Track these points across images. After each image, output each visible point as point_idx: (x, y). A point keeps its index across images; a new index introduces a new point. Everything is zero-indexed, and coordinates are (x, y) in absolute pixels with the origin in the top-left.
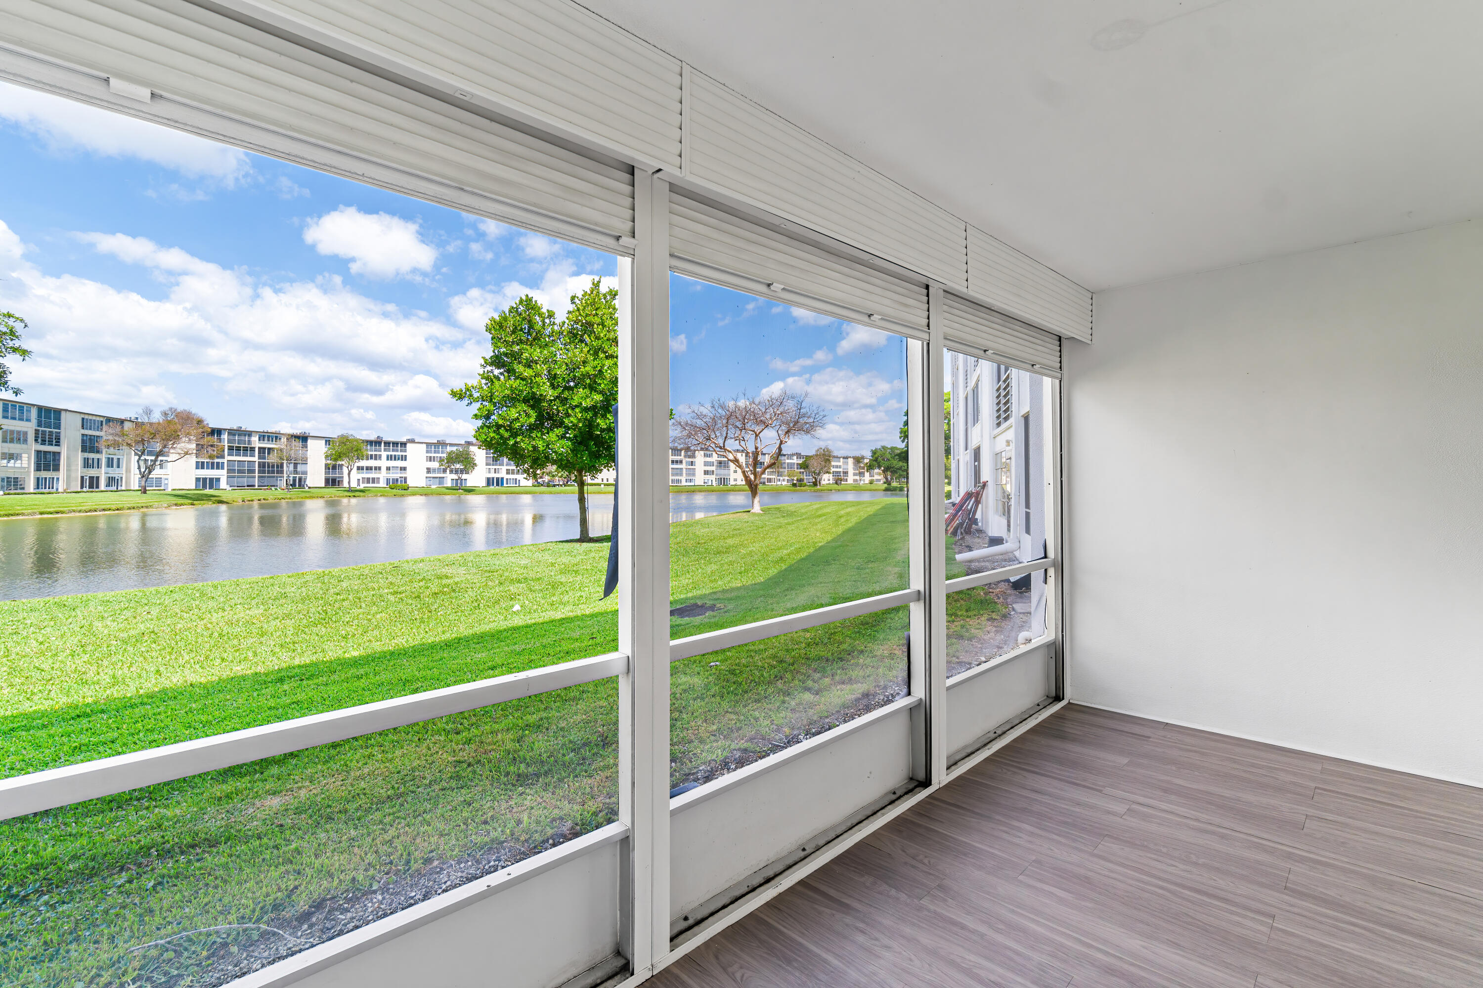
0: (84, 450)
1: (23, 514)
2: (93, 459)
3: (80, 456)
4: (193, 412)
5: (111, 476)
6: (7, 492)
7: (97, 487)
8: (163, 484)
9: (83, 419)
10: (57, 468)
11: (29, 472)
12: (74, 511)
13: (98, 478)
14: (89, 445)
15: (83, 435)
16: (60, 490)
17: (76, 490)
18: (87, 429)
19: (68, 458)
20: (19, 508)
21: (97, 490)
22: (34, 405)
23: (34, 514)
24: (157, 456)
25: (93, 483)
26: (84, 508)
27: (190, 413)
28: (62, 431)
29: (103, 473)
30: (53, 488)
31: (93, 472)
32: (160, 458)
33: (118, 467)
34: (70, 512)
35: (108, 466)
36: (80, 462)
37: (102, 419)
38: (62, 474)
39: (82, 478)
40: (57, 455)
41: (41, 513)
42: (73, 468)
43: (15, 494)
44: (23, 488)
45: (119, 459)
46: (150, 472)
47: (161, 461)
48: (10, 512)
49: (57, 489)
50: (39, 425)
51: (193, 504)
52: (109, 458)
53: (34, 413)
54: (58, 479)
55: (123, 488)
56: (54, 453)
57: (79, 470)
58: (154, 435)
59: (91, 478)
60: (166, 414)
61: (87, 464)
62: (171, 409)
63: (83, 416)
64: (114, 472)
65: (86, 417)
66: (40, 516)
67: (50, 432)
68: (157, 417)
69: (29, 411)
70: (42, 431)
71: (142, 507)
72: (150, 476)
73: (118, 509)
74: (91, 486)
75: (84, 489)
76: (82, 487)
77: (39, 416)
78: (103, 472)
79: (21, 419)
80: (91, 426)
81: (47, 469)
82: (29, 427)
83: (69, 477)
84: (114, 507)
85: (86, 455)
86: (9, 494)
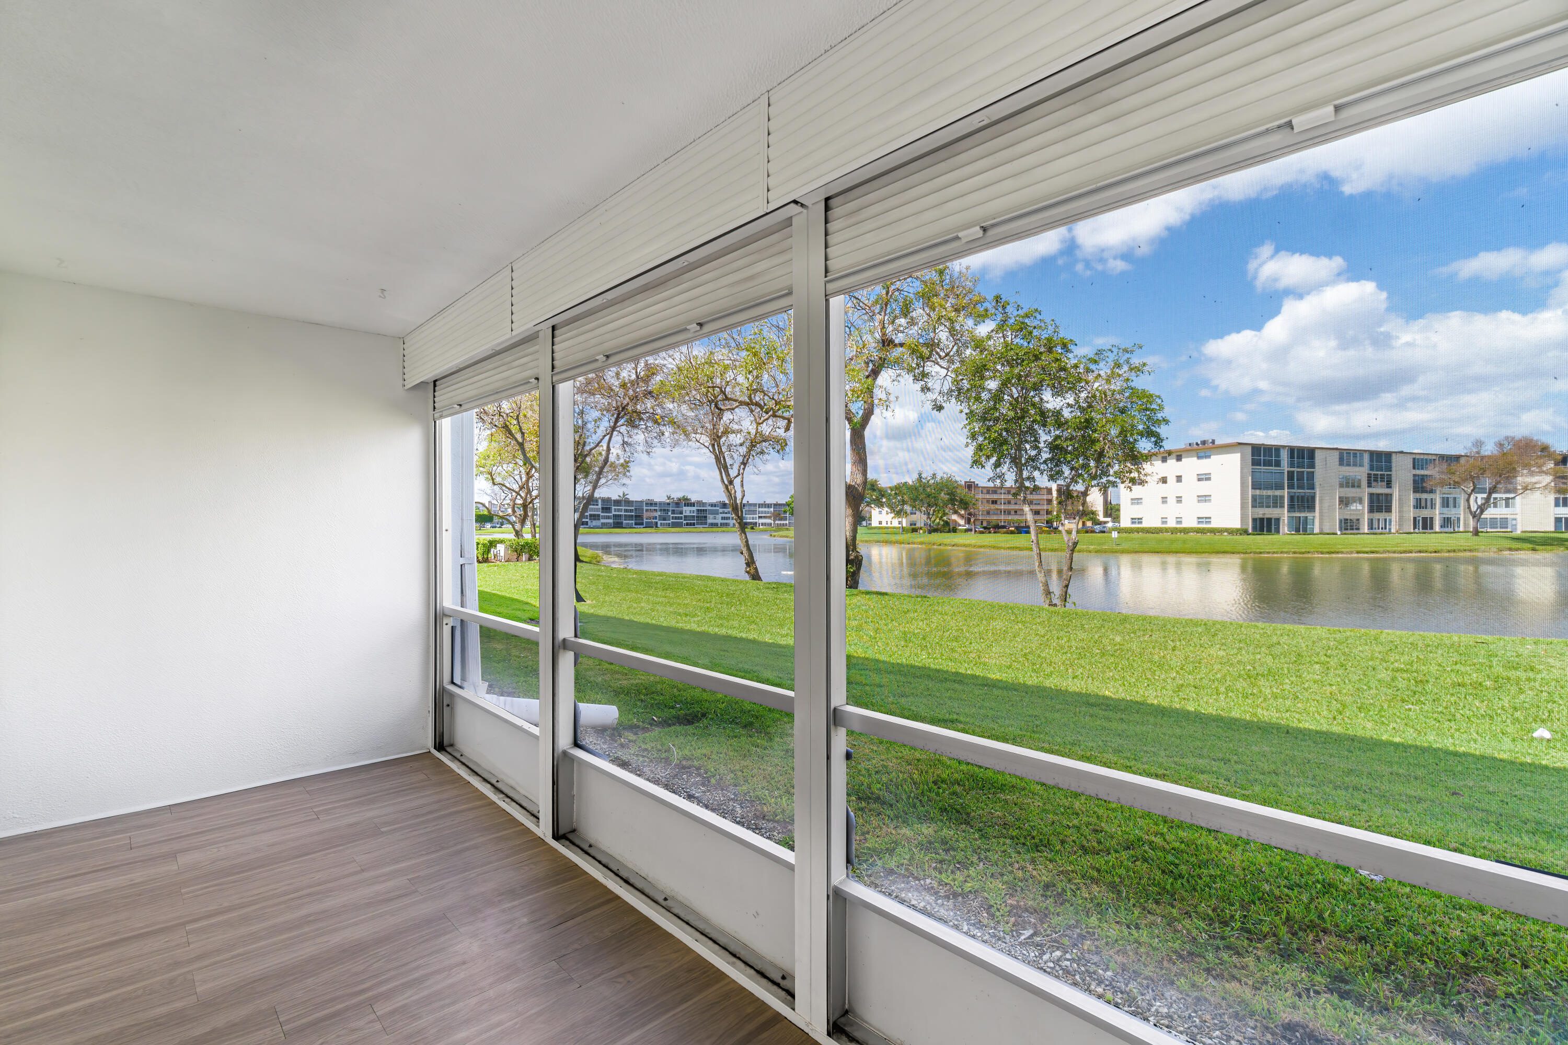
0: (1416, 490)
1: (1342, 553)
2: (1426, 499)
3: (1412, 497)
4: (1535, 438)
5: (1446, 516)
6: (1344, 532)
7: (1432, 528)
8: (1509, 526)
9: (1414, 459)
10: (1389, 510)
11: (1363, 514)
12: (1389, 552)
13: (1432, 519)
14: (1420, 485)
15: (1414, 475)
16: (1393, 530)
17: (1408, 531)
18: (1418, 469)
19: (1400, 499)
20: (1340, 547)
21: (1430, 531)
22: (1365, 451)
23: (1352, 552)
24: (1490, 494)
25: (1426, 524)
26: (1399, 549)
27: (1531, 440)
28: (1393, 473)
29: (1437, 515)
30: (1386, 528)
31: (1426, 513)
32: (1494, 495)
33: (1455, 506)
34: (1384, 552)
35: (1443, 506)
36: (1412, 503)
37: (1434, 457)
38: (1394, 516)
39: (1415, 519)
40: (1389, 497)
41: (1358, 552)
42: (1405, 509)
43: (1351, 534)
44: (1358, 529)
45: (1455, 499)
46: (1482, 512)
47: (1495, 499)
48: (1332, 550)
49: (1390, 529)
50: (1372, 468)
51: (1534, 550)
52: (1443, 498)
53: (1366, 457)
54: (1390, 520)
55: (1461, 529)
56: (1387, 495)
57: (1411, 513)
58: (1483, 471)
59: (1425, 519)
60: (1501, 445)
61: (1419, 505)
62: (1507, 438)
63: (1414, 456)
64: (1451, 512)
65: (1418, 457)
66: (1356, 555)
67: (1381, 475)
68: (1489, 449)
69: (1362, 456)
70: (1374, 475)
71: (1465, 550)
72: (1483, 516)
73: (1435, 552)
74: (1425, 527)
75: (1417, 530)
76: (1415, 528)
77: (1371, 460)
78: (1437, 513)
79: (1355, 465)
80: (1422, 465)
81: (1379, 510)
82: (1361, 472)
83: (1401, 518)
84: (1431, 549)
85: (1418, 496)
86: (1345, 534)
